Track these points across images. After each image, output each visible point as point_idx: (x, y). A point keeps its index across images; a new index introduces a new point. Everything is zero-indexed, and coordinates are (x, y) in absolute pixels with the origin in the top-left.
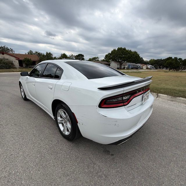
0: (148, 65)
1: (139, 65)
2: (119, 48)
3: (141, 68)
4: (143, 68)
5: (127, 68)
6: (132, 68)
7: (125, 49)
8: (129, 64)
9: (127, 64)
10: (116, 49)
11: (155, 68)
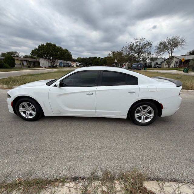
0: (77, 63)
1: (69, 62)
2: (47, 43)
3: (72, 66)
4: (73, 66)
5: (59, 66)
6: (64, 66)
7: (54, 45)
8: (60, 61)
9: (58, 62)
10: (45, 44)
11: (83, 66)
